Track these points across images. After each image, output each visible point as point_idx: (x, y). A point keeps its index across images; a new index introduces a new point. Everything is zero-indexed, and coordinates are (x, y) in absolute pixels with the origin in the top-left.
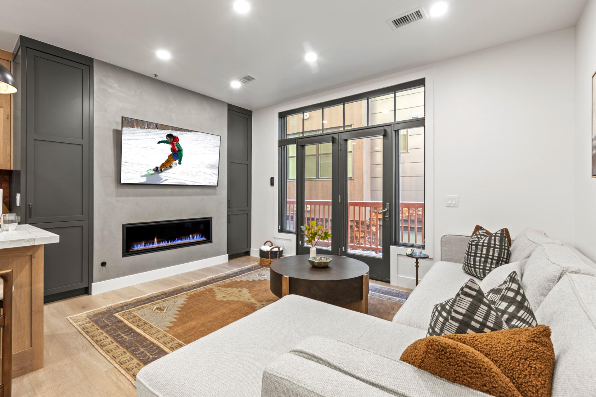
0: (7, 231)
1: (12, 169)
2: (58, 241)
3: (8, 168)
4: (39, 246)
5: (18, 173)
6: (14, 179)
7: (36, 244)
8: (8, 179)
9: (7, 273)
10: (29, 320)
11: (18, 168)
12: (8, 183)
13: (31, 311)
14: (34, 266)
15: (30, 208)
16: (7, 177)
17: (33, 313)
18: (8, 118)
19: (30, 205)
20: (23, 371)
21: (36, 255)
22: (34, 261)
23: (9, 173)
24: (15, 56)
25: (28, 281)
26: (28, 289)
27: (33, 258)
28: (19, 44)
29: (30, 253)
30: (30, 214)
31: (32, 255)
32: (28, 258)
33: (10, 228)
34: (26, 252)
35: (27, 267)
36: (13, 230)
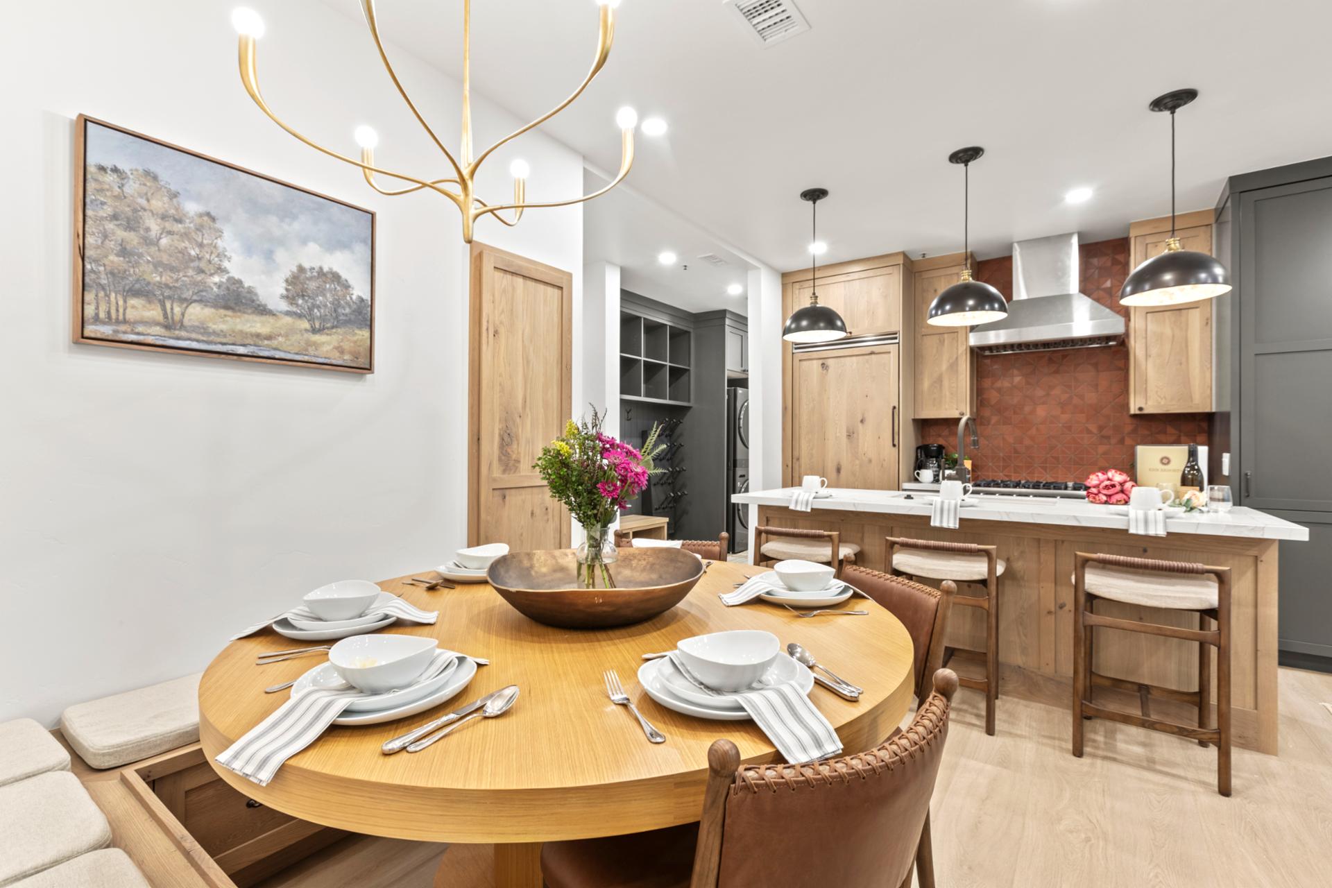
0: (1216, 511)
1: (1214, 410)
2: (1306, 538)
3: (1207, 410)
4: (1272, 541)
5: (1226, 416)
6: (1218, 426)
7: (1266, 536)
8: (1206, 428)
9: (1224, 572)
10: (1253, 664)
11: (1226, 408)
12: (1206, 435)
13: (1256, 651)
14: (1260, 575)
15: (1247, 481)
16: (1205, 425)
17: (1259, 654)
18: (1207, 323)
19: (1246, 475)
20: (1242, 741)
21: (1263, 558)
22: (1261, 567)
23: (1209, 417)
24: (1219, 212)
25: (1250, 598)
26: (1250, 610)
27: (1259, 563)
28: (1227, 193)
29: (1254, 552)
30: (1247, 490)
31: (1256, 557)
32: (1250, 561)
33: (1220, 509)
34: (1248, 550)
35: (1249, 575)
36: (1225, 512)
